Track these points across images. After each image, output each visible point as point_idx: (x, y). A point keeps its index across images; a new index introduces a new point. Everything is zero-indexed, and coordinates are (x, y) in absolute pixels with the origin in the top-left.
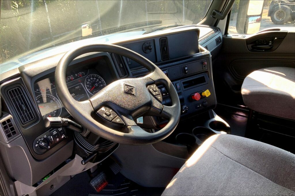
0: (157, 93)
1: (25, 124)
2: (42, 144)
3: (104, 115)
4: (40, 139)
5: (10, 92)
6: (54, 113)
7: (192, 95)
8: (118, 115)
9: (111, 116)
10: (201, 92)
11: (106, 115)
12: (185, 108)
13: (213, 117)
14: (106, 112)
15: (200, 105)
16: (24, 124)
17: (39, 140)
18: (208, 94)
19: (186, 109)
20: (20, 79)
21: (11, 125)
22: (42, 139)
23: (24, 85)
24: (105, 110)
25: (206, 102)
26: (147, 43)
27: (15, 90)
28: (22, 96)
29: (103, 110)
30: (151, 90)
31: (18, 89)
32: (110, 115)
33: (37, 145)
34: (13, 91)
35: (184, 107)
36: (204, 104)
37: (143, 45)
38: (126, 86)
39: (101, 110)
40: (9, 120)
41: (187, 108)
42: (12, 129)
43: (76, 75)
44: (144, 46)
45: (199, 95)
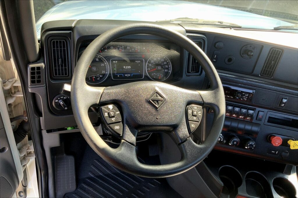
0: (195, 118)
1: (56, 77)
2: (61, 102)
3: (106, 115)
4: (63, 97)
5: (54, 42)
6: (100, 76)
7: (274, 135)
8: (123, 121)
9: (113, 119)
10: (289, 138)
11: (108, 115)
12: (251, 145)
13: (289, 173)
14: (111, 112)
15: (277, 152)
16: (54, 77)
17: (61, 97)
18: (294, 147)
19: (251, 147)
20: (70, 32)
21: (39, 73)
22: (65, 98)
23: (71, 41)
24: (111, 109)
25: (288, 153)
26: (251, 46)
27: (60, 42)
28: (64, 50)
29: (110, 108)
30: (190, 112)
31: (63, 42)
32: (113, 117)
33: (57, 101)
34: (57, 42)
35: (251, 143)
36: (283, 154)
37: (243, 46)
38: (156, 94)
39: (108, 107)
40: (39, 68)
41: (254, 146)
42: (39, 77)
43: (144, 48)
44: (244, 48)
45: (281, 140)
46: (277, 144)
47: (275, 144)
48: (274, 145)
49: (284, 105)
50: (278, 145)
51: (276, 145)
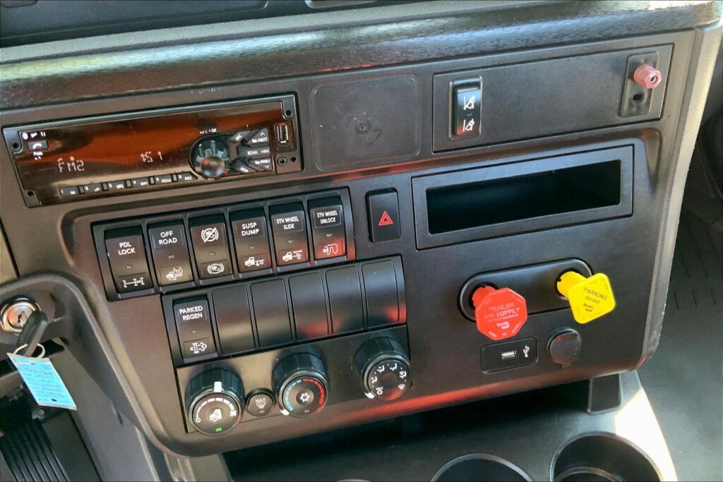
15: (526, 352)
45: (517, 305)
46: (506, 325)
47: (498, 331)
48: (493, 336)
49: (472, 123)
50: (514, 331)
51: (505, 335)
